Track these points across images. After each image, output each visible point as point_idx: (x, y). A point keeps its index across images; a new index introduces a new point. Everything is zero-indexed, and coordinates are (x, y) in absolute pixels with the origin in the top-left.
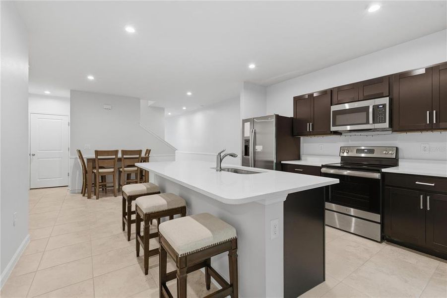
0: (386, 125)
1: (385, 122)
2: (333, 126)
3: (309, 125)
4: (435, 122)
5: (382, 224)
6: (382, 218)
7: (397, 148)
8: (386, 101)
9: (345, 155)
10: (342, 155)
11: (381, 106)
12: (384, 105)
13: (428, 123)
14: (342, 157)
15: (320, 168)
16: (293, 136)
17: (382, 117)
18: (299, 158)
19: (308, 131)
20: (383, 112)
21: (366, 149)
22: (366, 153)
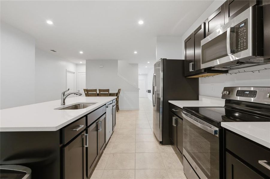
1: (247, 48)
2: (202, 64)
3: (191, 64)
8: (248, 14)
11: (242, 25)
12: (246, 22)
14: (227, 100)
16: (186, 77)
17: (243, 41)
18: (197, 99)
19: (190, 71)
20: (245, 32)
21: (247, 91)
22: (246, 96)
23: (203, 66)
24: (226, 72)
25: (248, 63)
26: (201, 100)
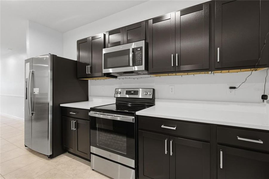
0: (143, 67)
1: (142, 65)
2: (104, 69)
3: (88, 67)
4: (177, 65)
5: (136, 169)
6: (137, 164)
7: (154, 90)
8: (142, 44)
9: (119, 96)
10: (116, 96)
11: (139, 49)
12: (141, 48)
13: (172, 65)
14: (117, 98)
15: (89, 111)
16: (78, 78)
17: (140, 60)
18: (87, 100)
19: (87, 73)
20: (141, 54)
21: (133, 91)
22: (132, 94)
23: (105, 71)
24: (116, 77)
25: (137, 73)
26: (92, 101)
